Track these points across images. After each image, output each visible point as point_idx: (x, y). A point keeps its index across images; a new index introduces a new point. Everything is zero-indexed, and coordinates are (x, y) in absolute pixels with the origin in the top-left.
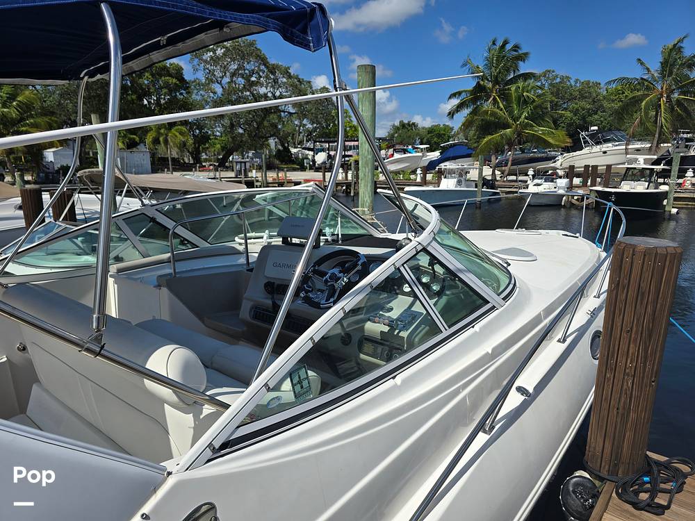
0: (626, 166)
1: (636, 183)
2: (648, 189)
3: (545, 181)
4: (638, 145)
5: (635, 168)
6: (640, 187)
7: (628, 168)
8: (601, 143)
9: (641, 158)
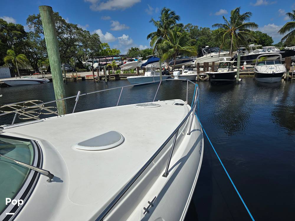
0: (220, 62)
1: (224, 69)
2: (228, 71)
3: (189, 71)
4: (225, 53)
5: (223, 63)
6: (225, 71)
7: (220, 63)
8: (210, 53)
9: (225, 58)
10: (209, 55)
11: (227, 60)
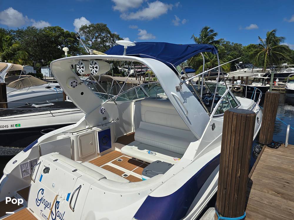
2: (262, 85)
4: (258, 69)
6: (259, 85)
7: (254, 78)
8: (244, 68)
9: (259, 74)
10: (242, 70)
11: (261, 76)
